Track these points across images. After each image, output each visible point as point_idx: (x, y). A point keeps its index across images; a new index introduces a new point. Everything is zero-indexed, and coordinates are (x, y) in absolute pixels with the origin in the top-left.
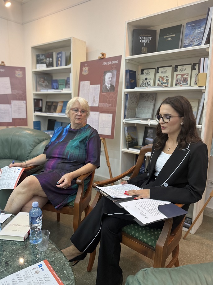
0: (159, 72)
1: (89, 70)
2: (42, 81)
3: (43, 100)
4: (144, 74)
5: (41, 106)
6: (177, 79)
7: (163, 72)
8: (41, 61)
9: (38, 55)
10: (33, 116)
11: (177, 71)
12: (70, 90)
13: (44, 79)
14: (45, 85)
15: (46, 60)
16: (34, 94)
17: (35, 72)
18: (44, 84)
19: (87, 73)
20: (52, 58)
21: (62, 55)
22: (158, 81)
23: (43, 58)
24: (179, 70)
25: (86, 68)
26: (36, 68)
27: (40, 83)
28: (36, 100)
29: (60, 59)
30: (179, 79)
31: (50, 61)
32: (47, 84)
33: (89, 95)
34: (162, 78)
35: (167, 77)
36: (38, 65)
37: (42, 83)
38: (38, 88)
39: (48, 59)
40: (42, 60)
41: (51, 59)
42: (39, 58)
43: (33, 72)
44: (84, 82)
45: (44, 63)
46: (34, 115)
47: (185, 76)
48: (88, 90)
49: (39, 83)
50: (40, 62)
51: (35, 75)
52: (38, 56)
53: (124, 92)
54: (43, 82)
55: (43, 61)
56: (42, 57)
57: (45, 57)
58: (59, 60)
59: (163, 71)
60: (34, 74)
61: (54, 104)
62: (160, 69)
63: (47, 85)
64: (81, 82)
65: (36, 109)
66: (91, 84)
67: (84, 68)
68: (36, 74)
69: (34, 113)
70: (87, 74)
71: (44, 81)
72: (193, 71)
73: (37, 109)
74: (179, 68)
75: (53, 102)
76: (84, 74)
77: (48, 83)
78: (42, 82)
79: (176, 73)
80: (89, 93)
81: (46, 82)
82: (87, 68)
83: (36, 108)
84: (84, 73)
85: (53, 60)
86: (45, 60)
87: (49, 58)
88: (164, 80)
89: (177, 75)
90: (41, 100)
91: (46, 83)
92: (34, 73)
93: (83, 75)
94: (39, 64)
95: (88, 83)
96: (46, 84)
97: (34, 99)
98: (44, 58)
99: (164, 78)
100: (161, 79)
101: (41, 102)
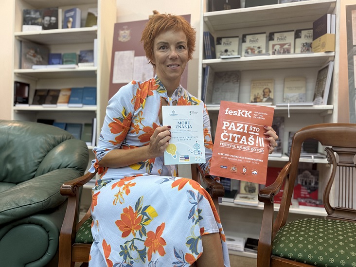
0: (247, 42)
1: (131, 34)
2: (32, 55)
3: (31, 86)
4: (222, 43)
5: (26, 95)
6: (274, 50)
7: (252, 41)
8: (33, 21)
9: (27, 10)
10: (12, 111)
11: (273, 40)
12: (94, 66)
13: (36, 52)
14: (37, 62)
15: (43, 19)
16: (15, 73)
17: (20, 36)
18: (35, 60)
19: (129, 39)
20: (57, 17)
21: (75, 14)
22: (246, 53)
23: (37, 17)
24: (275, 39)
25: (125, 32)
26: (22, 31)
27: (28, 56)
28: (18, 85)
29: (71, 19)
30: (277, 50)
31: (51, 21)
32: (41, 59)
33: (133, 72)
34: (252, 49)
35: (259, 48)
36: (25, 27)
37: (32, 58)
38: (24, 64)
39: (47, 18)
40: (36, 19)
41: (53, 18)
42: (28, 16)
43: (16, 36)
44: (121, 53)
45: (38, 25)
46: (14, 110)
47: (286, 46)
48: (131, 64)
49: (26, 56)
50: (30, 23)
51: (19, 43)
52: (26, 12)
53: (203, 64)
54: (34, 56)
55: (36, 22)
56: (34, 14)
57: (40, 14)
58: (69, 21)
59: (252, 39)
60: (18, 40)
61: (52, 93)
62: (247, 37)
63: (40, 62)
64: (116, 53)
65: (18, 100)
66: (136, 55)
67: (121, 32)
68: (21, 42)
69: (14, 106)
70: (129, 41)
71: (36, 54)
72: (297, 40)
73: (20, 99)
74: (276, 36)
75: (49, 91)
76: (122, 41)
77: (43, 58)
78: (30, 55)
79: (271, 43)
80: (133, 69)
81: (39, 56)
82: (128, 32)
83: (18, 97)
84: (121, 39)
85: (57, 20)
86: (40, 20)
87: (50, 16)
88: (254, 52)
89: (274, 46)
90: (28, 85)
91: (39, 58)
92: (18, 38)
93: (120, 42)
94: (28, 24)
95: (129, 54)
96: (38, 60)
97: (16, 83)
98: (39, 16)
99: (254, 49)
100: (249, 51)
101: (27, 88)
